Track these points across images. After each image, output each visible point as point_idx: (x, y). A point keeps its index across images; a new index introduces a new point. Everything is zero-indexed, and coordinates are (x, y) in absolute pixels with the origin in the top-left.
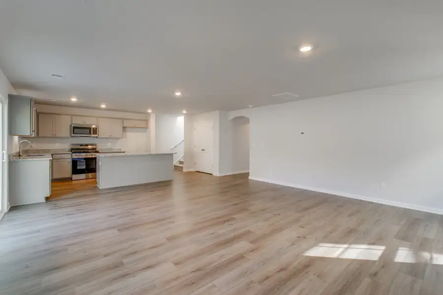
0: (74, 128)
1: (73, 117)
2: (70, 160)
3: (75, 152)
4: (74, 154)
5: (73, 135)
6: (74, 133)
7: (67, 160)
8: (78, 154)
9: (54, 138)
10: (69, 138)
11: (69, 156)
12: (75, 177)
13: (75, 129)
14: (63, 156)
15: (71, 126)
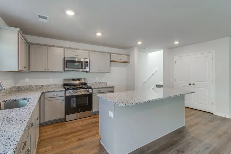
0: (67, 61)
1: (66, 49)
2: (63, 98)
3: (68, 89)
4: (67, 91)
5: (66, 69)
6: (67, 68)
7: (60, 98)
8: (72, 91)
9: (47, 72)
10: (62, 72)
11: (62, 94)
12: (69, 117)
13: (68, 63)
14: (56, 93)
15: (64, 59)
